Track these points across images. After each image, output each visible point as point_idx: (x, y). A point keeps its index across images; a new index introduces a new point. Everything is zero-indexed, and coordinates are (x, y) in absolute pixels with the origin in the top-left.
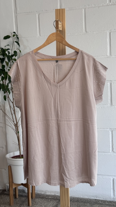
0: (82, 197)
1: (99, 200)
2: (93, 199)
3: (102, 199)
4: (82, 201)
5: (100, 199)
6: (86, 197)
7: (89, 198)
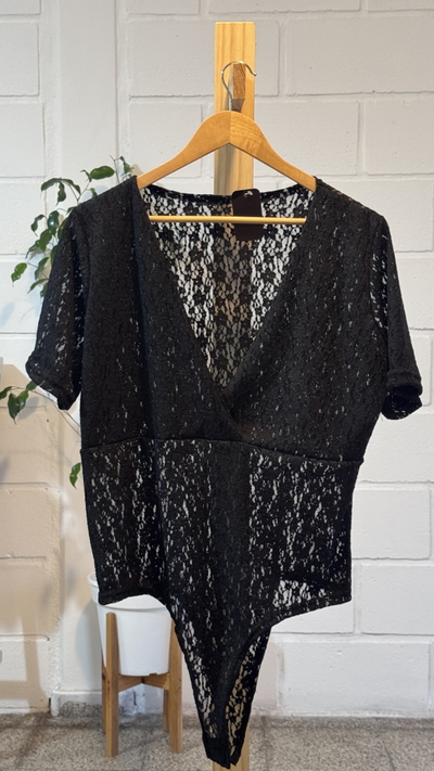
0: (329, 714)
1: (390, 720)
2: (369, 718)
3: (397, 716)
4: (336, 725)
5: (391, 716)
6: (345, 714)
7: (354, 715)
